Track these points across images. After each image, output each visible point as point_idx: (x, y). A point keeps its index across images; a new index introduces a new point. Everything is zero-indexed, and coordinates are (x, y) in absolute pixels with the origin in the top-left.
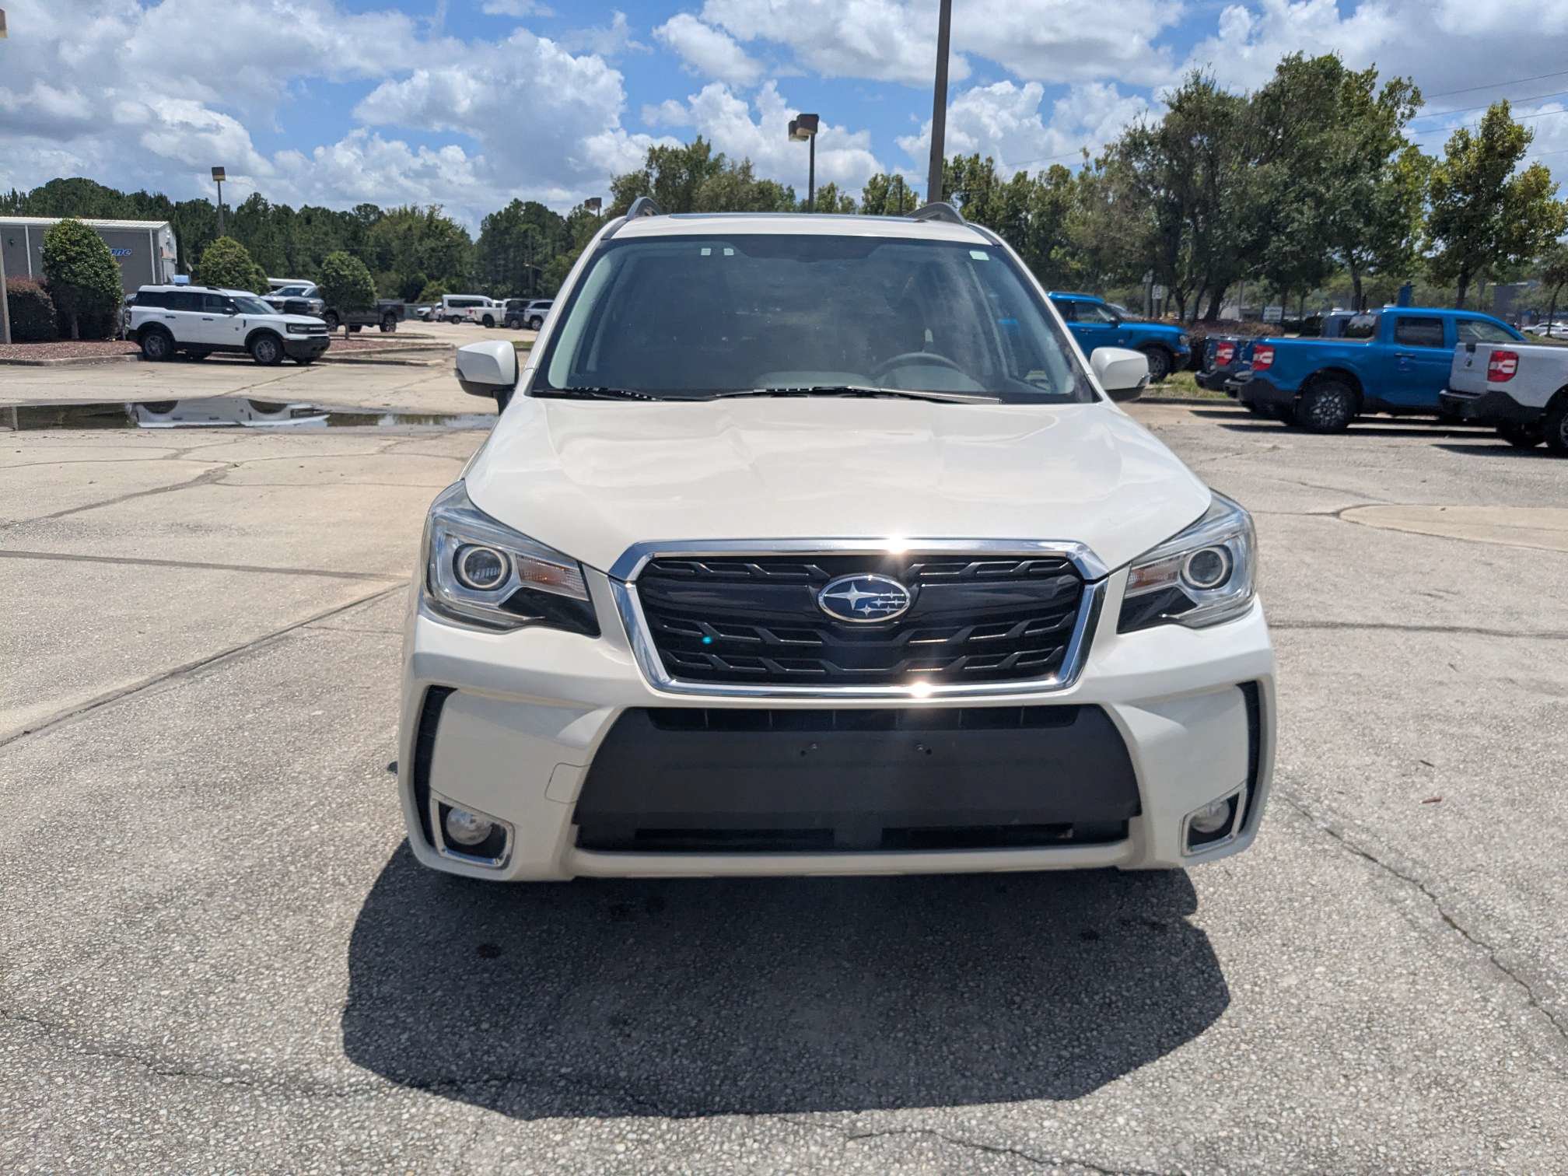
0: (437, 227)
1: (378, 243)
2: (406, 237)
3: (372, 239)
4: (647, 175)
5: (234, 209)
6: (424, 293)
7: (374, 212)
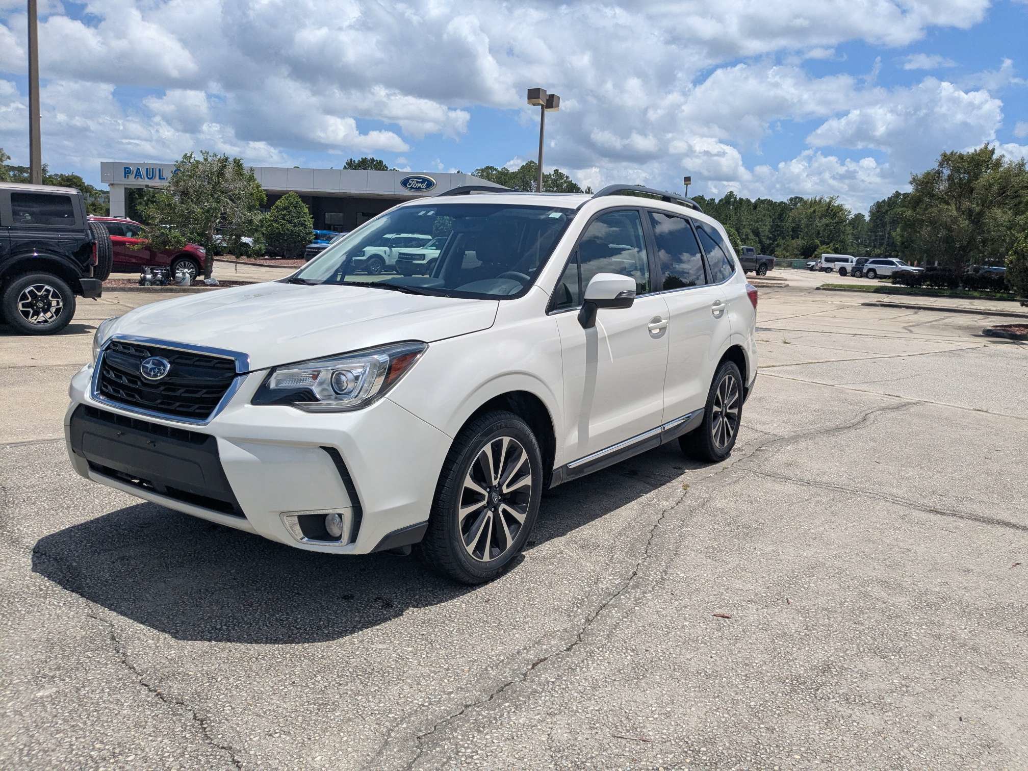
0: (832, 211)
1: (794, 221)
2: (811, 217)
3: (791, 218)
4: (938, 172)
5: (717, 201)
6: (816, 253)
7: (800, 202)
